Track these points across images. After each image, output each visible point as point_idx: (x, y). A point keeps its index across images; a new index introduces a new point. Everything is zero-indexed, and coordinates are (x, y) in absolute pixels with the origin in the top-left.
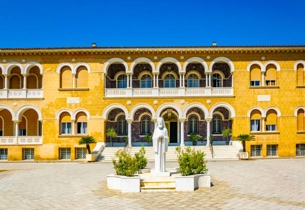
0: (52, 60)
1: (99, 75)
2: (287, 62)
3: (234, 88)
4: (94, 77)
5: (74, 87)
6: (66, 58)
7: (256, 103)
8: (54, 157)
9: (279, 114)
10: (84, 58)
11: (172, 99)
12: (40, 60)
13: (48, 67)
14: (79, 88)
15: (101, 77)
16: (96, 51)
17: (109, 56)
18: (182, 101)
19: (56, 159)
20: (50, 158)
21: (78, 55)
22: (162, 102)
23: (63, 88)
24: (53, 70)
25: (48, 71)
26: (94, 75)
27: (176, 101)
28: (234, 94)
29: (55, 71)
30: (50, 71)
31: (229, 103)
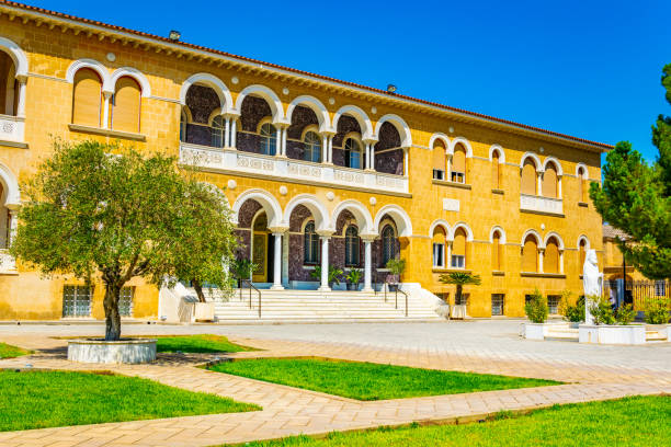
0: (56, 44)
1: (169, 106)
2: (481, 145)
3: (409, 178)
4: (159, 111)
5: (105, 127)
6: (93, 48)
7: (441, 212)
8: (49, 310)
9: (470, 238)
10: (137, 58)
11: (313, 186)
12: (21, 36)
13: (43, 62)
14: (117, 130)
15: (174, 114)
16: (170, 49)
17: (194, 67)
18: (330, 194)
19: (54, 316)
20: (39, 312)
21: (122, 48)
22: (295, 190)
23: (78, 124)
24: (57, 72)
25: (42, 72)
26: (158, 105)
27: (320, 192)
28: (410, 190)
29: (63, 75)
30: (47, 72)
31: (404, 208)
